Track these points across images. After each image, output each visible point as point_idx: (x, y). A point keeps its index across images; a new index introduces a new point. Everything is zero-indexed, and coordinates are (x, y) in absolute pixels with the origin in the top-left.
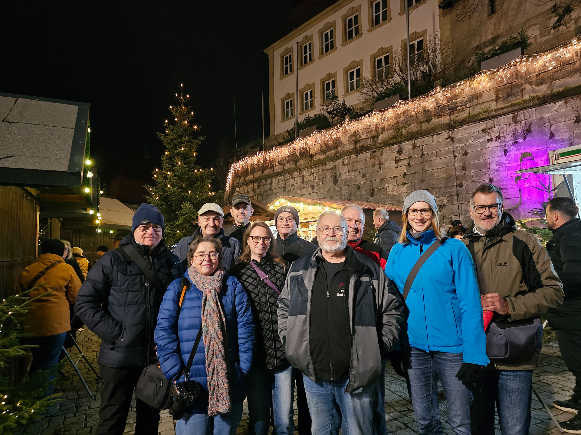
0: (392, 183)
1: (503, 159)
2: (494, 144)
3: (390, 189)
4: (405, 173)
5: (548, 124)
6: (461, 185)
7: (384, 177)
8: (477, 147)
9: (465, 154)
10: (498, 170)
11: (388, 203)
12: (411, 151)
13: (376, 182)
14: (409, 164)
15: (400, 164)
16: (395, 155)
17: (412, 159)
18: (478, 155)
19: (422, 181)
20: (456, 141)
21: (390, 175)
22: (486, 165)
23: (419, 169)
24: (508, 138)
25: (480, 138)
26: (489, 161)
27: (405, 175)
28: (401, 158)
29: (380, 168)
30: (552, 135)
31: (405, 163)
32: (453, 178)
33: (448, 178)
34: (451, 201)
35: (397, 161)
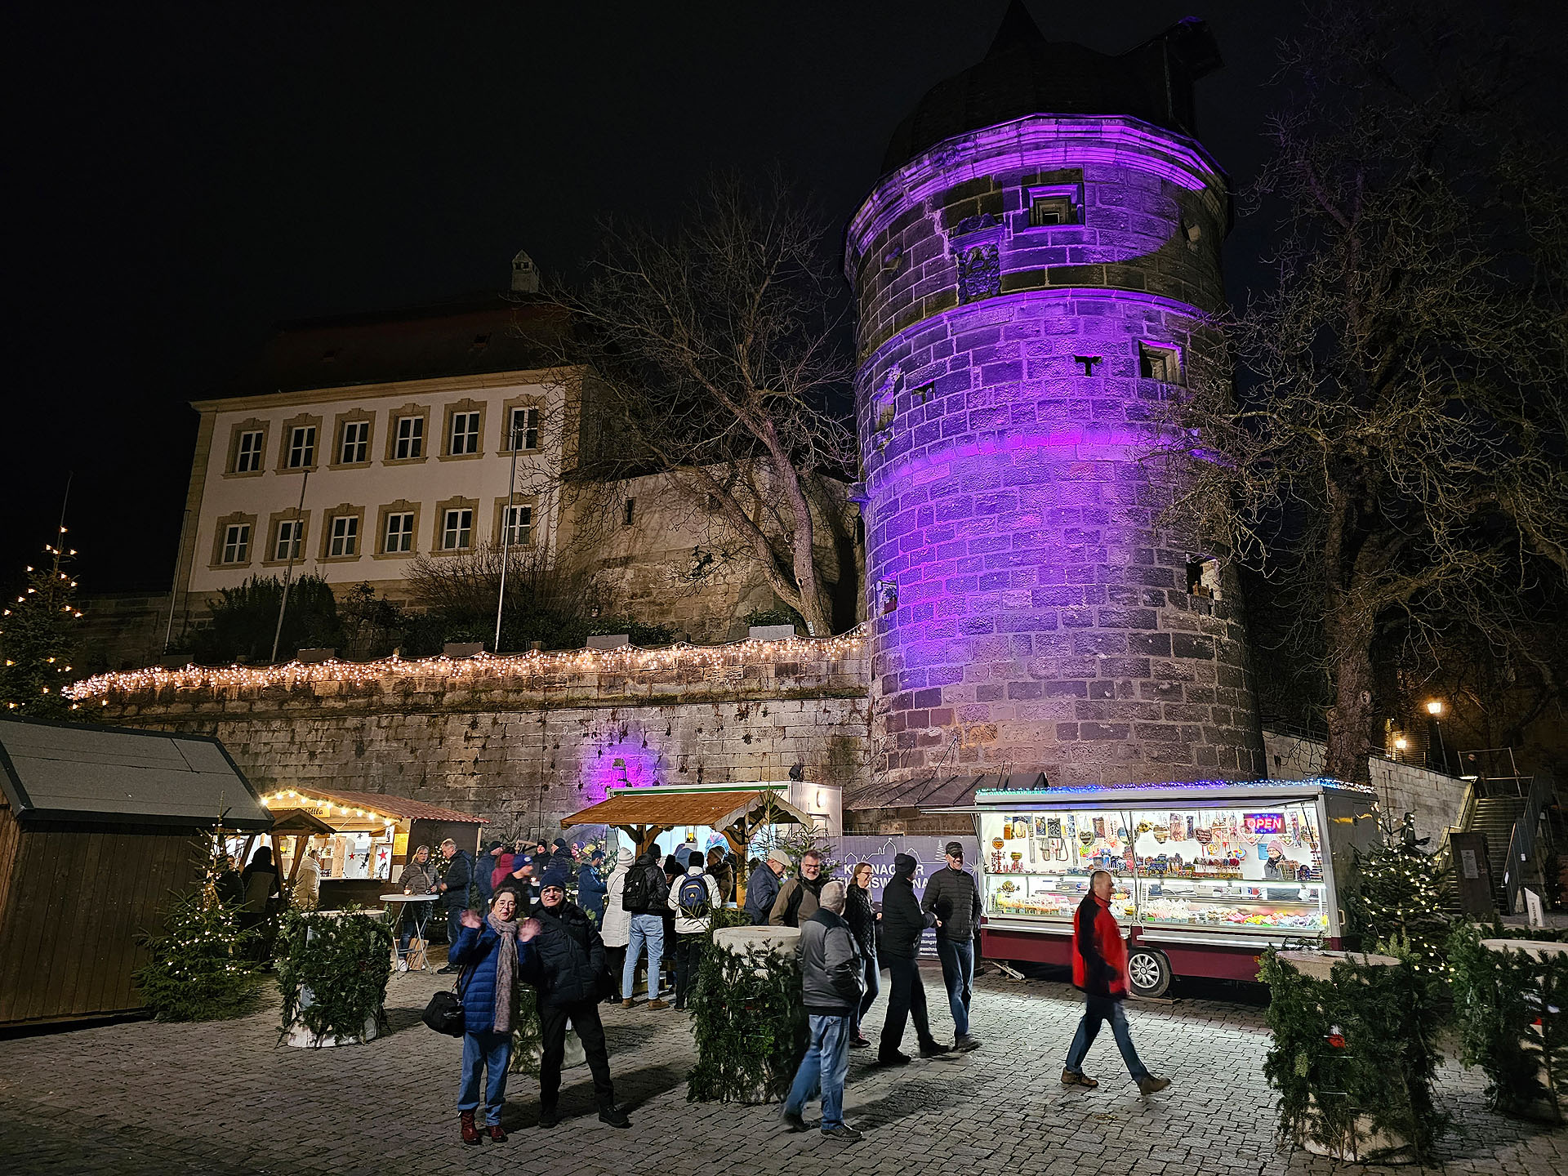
0: (456, 770)
1: (596, 761)
2: (590, 741)
3: (451, 778)
4: (477, 759)
5: (642, 730)
6: (546, 787)
7: (446, 759)
8: (571, 740)
9: (557, 747)
10: (589, 775)
11: (447, 799)
12: (490, 729)
13: (431, 764)
14: (484, 747)
15: (471, 744)
16: (466, 728)
17: (489, 740)
18: (572, 751)
19: (499, 774)
20: (548, 727)
21: (455, 757)
22: (577, 766)
23: (497, 756)
24: (605, 736)
25: (576, 730)
26: (582, 761)
27: (476, 761)
28: (474, 735)
29: (441, 743)
30: (645, 744)
31: (479, 743)
32: (539, 776)
33: (532, 775)
34: (531, 807)
35: (468, 738)
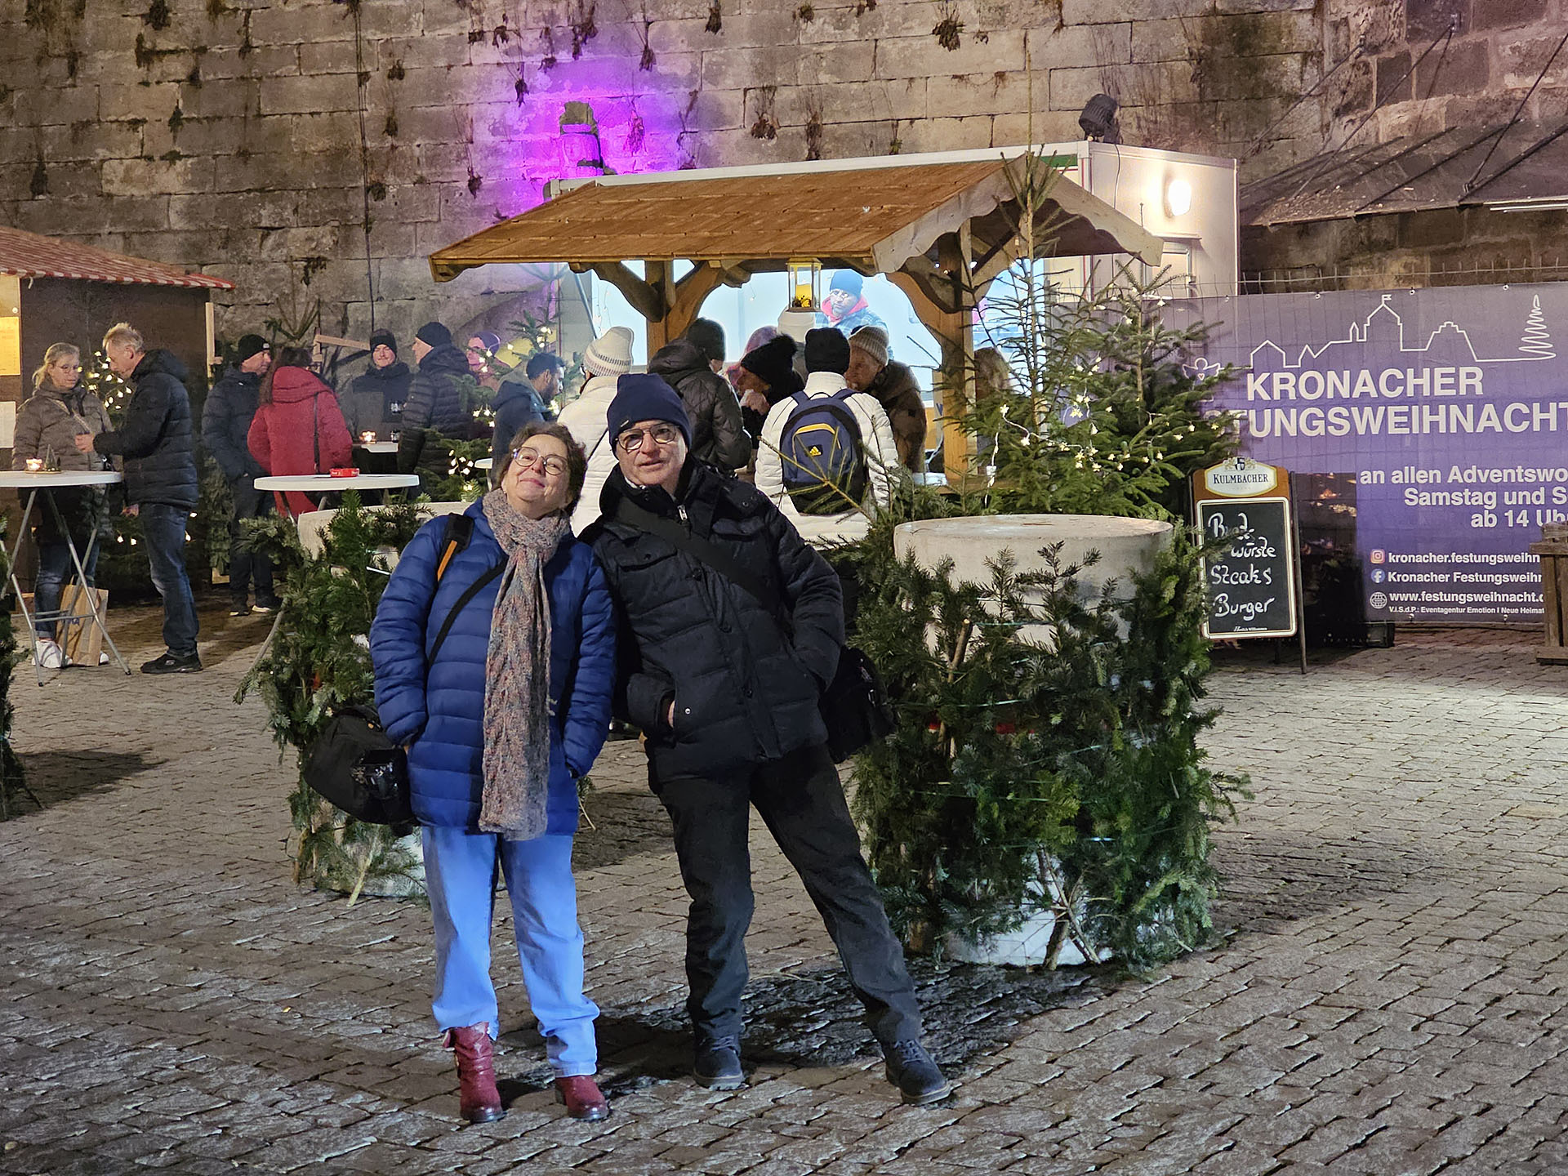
0: (124, 145)
1: (513, 114)
2: (486, 54)
3: (114, 170)
4: (177, 113)
6: (377, 190)
7: (93, 115)
8: (434, 54)
9: (397, 73)
10: (495, 151)
11: (107, 229)
12: (203, 23)
13: (55, 131)
14: (193, 78)
15: (157, 70)
16: (136, 27)
17: (205, 57)
18: (440, 87)
19: (244, 155)
20: (367, 16)
21: (116, 110)
22: (459, 127)
23: (233, 101)
24: (531, 39)
25: (445, 22)
26: (472, 112)
27: (176, 120)
28: (163, 44)
29: (73, 71)
30: (648, 59)
31: (178, 67)
32: (355, 157)
33: (337, 156)
34: (344, 244)
35: (146, 56)
